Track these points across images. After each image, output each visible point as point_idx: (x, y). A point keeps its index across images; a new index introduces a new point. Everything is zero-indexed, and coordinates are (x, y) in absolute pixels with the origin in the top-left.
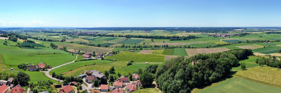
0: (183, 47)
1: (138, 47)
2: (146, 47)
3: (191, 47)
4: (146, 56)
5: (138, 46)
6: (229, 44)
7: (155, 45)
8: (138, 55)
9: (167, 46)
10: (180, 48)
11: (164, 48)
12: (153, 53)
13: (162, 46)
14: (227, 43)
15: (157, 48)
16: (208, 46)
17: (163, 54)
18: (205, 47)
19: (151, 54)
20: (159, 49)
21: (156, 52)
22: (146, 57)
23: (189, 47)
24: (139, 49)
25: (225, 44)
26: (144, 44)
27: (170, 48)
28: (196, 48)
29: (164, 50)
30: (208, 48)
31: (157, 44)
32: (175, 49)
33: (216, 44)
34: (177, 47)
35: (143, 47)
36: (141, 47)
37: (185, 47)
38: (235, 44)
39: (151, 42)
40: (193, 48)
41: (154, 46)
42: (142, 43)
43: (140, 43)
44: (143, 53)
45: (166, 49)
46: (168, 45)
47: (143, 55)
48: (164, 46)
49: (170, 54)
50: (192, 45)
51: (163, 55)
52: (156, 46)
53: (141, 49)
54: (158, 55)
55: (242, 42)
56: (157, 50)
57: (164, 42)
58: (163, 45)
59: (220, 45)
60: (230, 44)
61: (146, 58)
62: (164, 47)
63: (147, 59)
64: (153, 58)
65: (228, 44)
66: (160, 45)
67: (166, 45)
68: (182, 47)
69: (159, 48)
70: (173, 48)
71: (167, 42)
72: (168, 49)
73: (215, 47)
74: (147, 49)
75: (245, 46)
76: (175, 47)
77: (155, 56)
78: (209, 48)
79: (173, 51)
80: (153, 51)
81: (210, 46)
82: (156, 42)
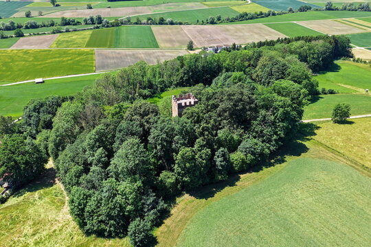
0: (145, 21)
1: (8, 29)
2: (34, 26)
3: (168, 20)
4: (37, 56)
5: (8, 24)
6: (274, 14)
7: (63, 19)
8: (11, 57)
9: (100, 20)
10: (137, 23)
11: (92, 27)
12: (59, 43)
13: (85, 21)
14: (266, 10)
15: (71, 28)
16: (213, 19)
17: (88, 46)
18: (205, 21)
19: (54, 47)
20: (75, 30)
21: (67, 42)
22: (36, 59)
23: (162, 22)
24: (12, 33)
25: (261, 13)
26: (28, 15)
27: (108, 25)
28: (181, 24)
29: (90, 32)
30: (212, 23)
31: (68, 15)
32: (124, 28)
33: (236, 12)
34: (129, 21)
35: (27, 28)
36: (19, 27)
37: (151, 21)
38: (291, 14)
39: (49, 9)
40: (172, 23)
41: (59, 22)
42: (23, 14)
43: (16, 15)
44: (26, 47)
45: (98, 28)
46: (102, 16)
47: (26, 52)
48: (92, 19)
49: (108, 44)
50: (170, 14)
51: (88, 49)
52: (66, 23)
53: (20, 35)
54: (73, 49)
55: (310, 8)
56: (69, 34)
57: (91, 8)
58: (88, 18)
59: (247, 15)
60: (276, 12)
61: (36, 63)
62: (89, 22)
63: (39, 67)
64: (59, 62)
65: (269, 15)
66: (80, 17)
67: (95, 17)
68: (143, 22)
69: (75, 27)
70: (118, 24)
71: (101, 7)
72: (104, 29)
73: (232, 21)
74: (38, 34)
75: (322, 21)
76: (122, 24)
77: (65, 53)
78: (216, 23)
79: (117, 34)
80: (58, 36)
81: (219, 19)
82: (66, 9)
